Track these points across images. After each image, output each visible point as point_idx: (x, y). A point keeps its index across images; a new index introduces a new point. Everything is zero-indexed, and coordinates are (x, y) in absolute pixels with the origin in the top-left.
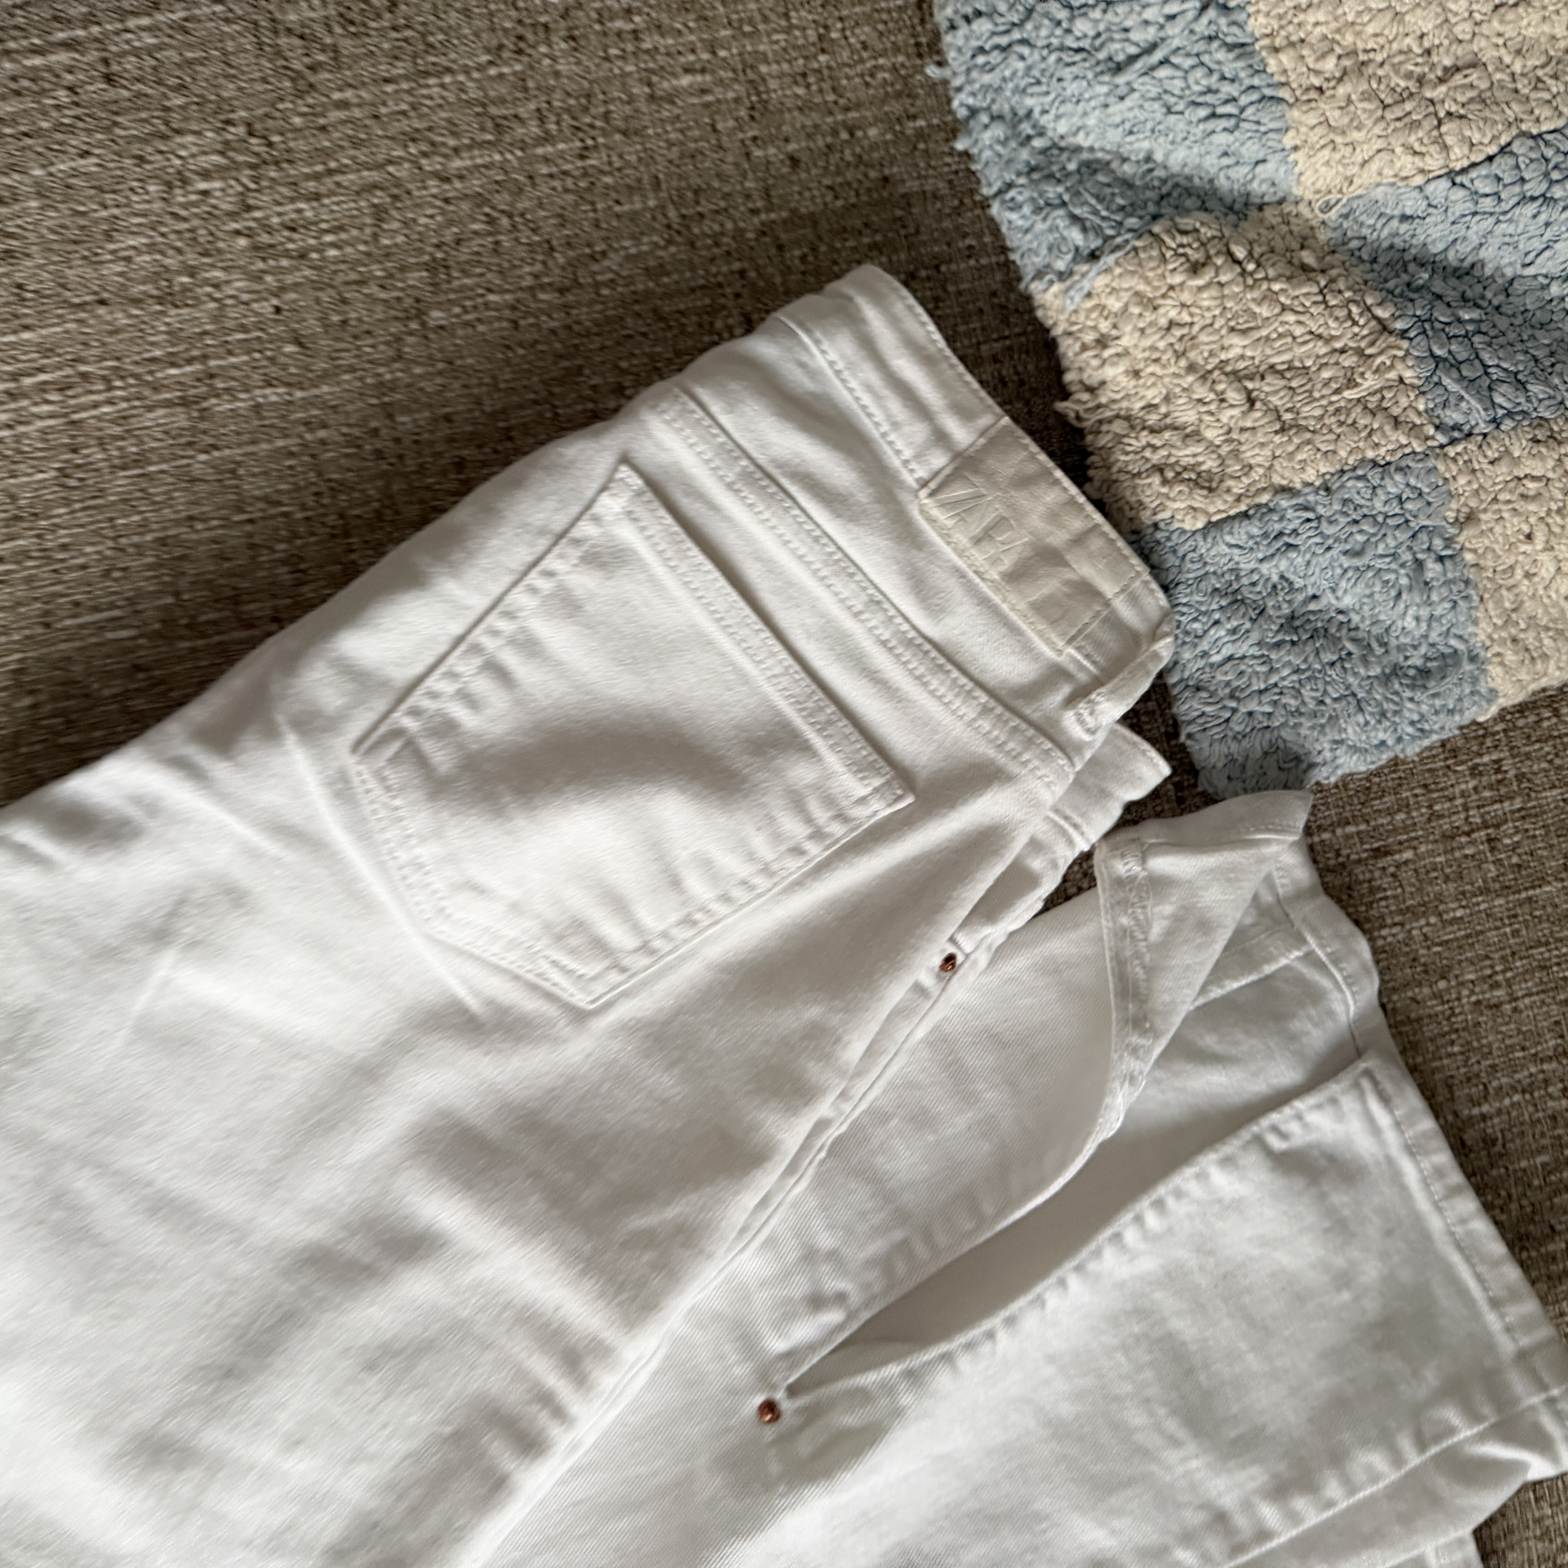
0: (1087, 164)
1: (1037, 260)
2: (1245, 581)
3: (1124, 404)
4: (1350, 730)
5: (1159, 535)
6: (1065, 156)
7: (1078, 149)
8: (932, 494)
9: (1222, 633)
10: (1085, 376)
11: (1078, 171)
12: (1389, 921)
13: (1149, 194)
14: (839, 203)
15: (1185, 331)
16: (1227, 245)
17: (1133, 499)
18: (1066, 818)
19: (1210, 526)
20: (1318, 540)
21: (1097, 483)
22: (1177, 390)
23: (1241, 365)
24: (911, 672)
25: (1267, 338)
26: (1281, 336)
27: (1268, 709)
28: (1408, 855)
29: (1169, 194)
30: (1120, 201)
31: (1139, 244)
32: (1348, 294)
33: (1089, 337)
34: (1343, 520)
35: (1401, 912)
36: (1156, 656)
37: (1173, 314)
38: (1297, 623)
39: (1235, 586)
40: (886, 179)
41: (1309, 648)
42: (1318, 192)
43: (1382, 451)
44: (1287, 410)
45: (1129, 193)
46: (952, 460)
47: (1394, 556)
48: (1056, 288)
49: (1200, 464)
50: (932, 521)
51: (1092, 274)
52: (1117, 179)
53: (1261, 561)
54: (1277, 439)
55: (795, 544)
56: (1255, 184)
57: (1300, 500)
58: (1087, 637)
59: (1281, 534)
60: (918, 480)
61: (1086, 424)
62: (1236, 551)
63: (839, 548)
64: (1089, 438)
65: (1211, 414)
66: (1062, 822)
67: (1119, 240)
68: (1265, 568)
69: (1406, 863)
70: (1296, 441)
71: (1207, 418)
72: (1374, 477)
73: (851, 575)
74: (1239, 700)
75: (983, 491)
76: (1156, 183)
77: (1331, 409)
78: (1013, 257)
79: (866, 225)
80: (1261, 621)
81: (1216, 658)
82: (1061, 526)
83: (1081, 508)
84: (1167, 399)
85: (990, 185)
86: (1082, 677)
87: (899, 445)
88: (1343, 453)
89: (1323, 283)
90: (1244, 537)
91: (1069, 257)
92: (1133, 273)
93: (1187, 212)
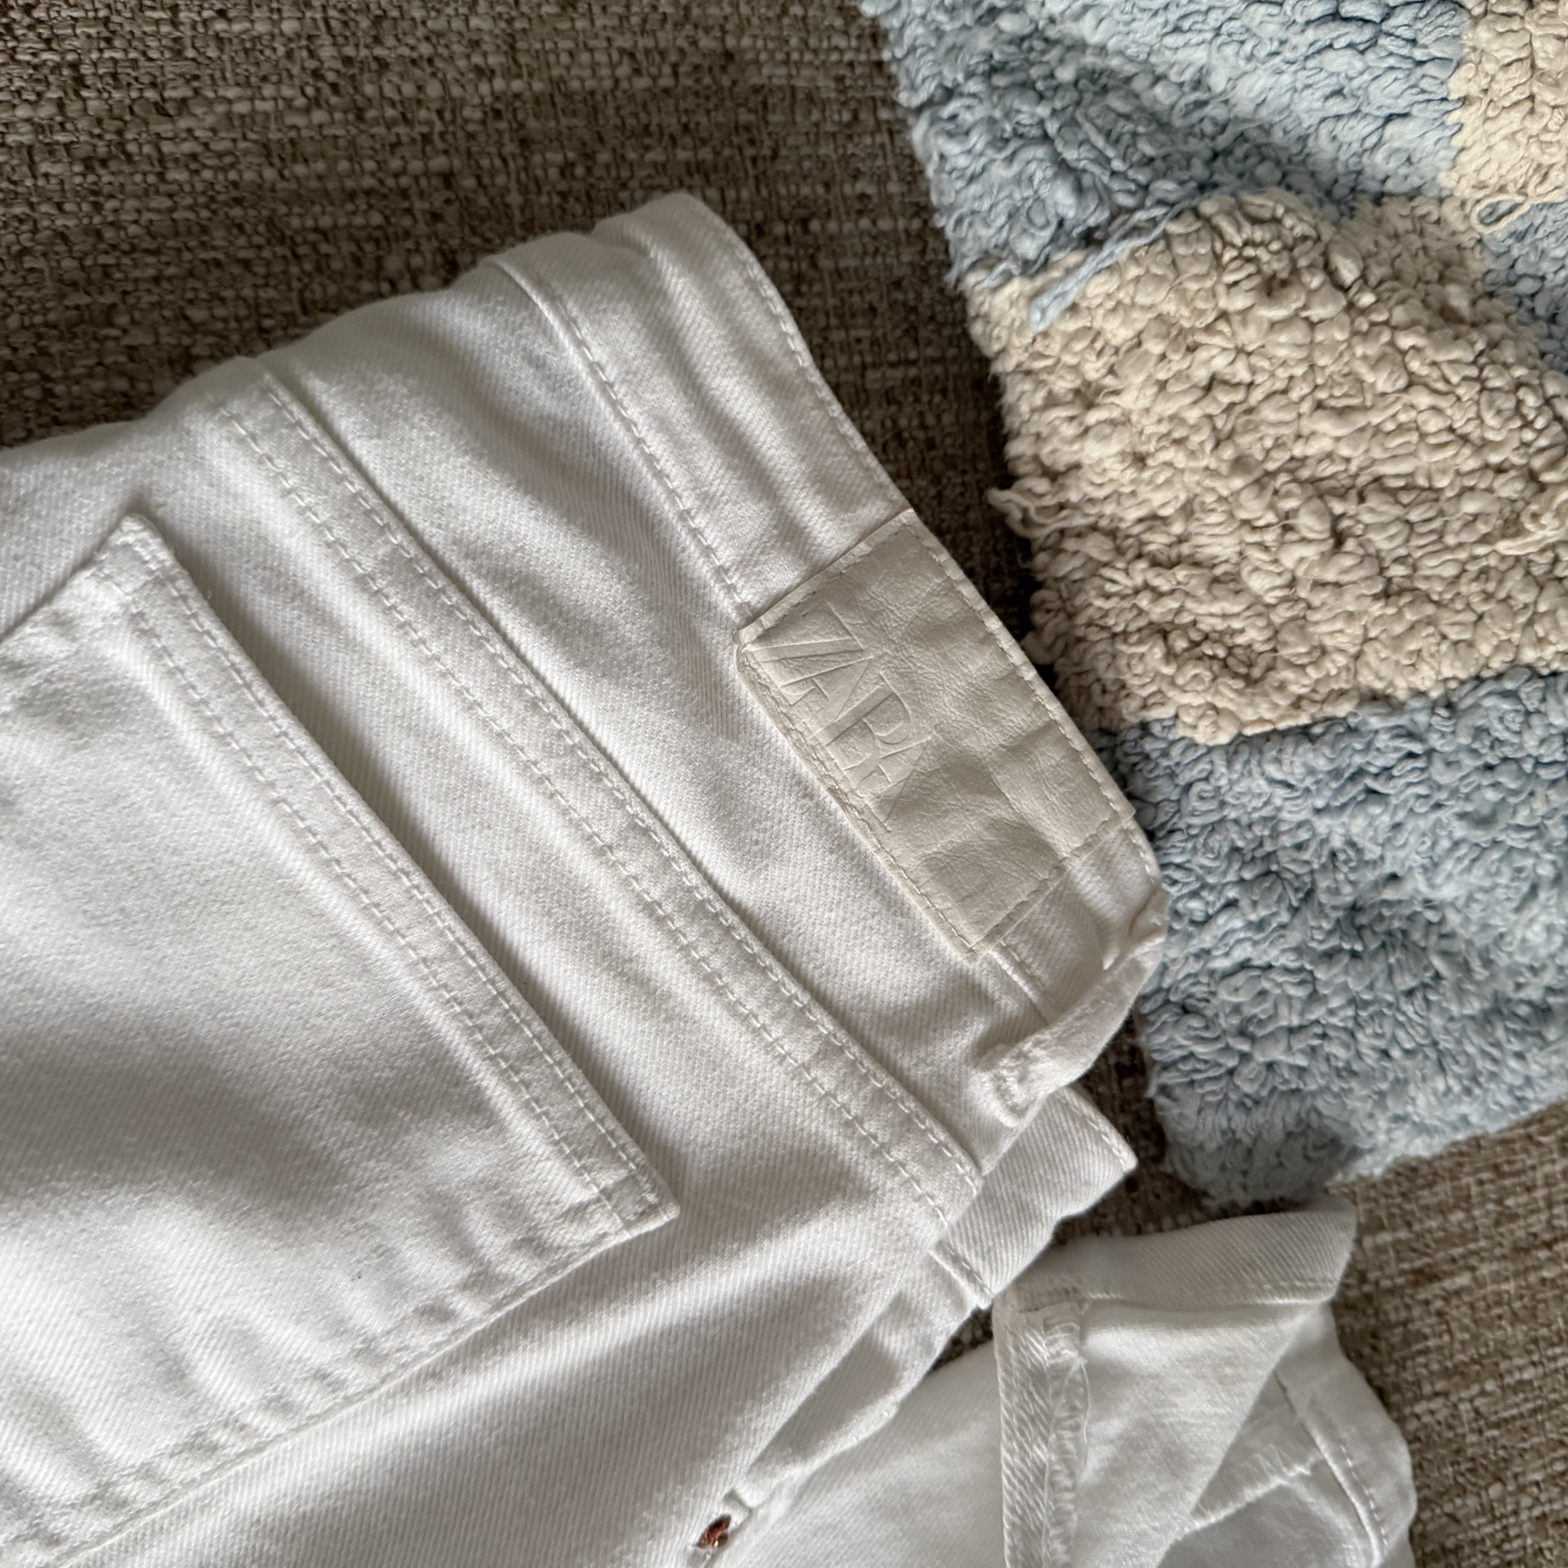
0: (1092, 75)
1: (984, 232)
2: (1286, 841)
3: (1109, 509)
4: (1421, 1101)
5: (1149, 746)
6: (1054, 54)
7: (1079, 46)
8: (764, 637)
9: (1238, 923)
10: (1045, 451)
11: (1076, 83)
12: (1427, 1389)
13: (1194, 144)
14: (642, 83)
15: (1238, 396)
16: (1325, 254)
17: (1109, 676)
18: (956, 1260)
19: (1241, 742)
20: (1422, 790)
21: (1047, 639)
22: (1210, 499)
23: (1327, 469)
24: (696, 966)
25: (1377, 430)
26: (1401, 429)
27: (1301, 1061)
28: (1463, 1280)
29: (1228, 152)
30: (1148, 150)
31: (1175, 228)
32: (1520, 372)
33: (1063, 384)
34: (1469, 763)
35: (1446, 1373)
36: (1136, 969)
37: (1220, 363)
38: (1362, 920)
39: (1268, 847)
40: (729, 56)
41: (1378, 967)
42: (1482, 186)
43: (1549, 652)
44: (1398, 560)
45: (1161, 137)
46: (805, 579)
47: (1539, 830)
48: (1015, 287)
49: (1234, 633)
50: (759, 685)
51: (1084, 271)
52: (1141, 109)
53: (1318, 811)
54: (1376, 609)
55: (490, 710)
56: (1379, 156)
57: (1403, 720)
58: (1024, 928)
59: (1360, 772)
60: (739, 607)
61: (1039, 534)
62: (1281, 792)
63: (579, 724)
64: (1041, 558)
65: (1264, 547)
66: (948, 1267)
67: (1140, 216)
68: (1323, 825)
69: (1458, 1293)
70: (1410, 616)
71: (1257, 555)
72: (1531, 695)
73: (598, 777)
74: (1253, 1039)
75: (859, 643)
76: (1208, 128)
77: (1473, 568)
78: (940, 221)
79: (686, 128)
80: (1307, 913)
81: (1221, 964)
82: (993, 720)
83: (1027, 690)
84: (1188, 511)
85: (913, 88)
86: (1009, 1005)
87: (711, 537)
88: (1485, 649)
89: (1480, 346)
90: (1299, 770)
91: (1047, 234)
92: (1161, 279)
93: (1258, 186)
